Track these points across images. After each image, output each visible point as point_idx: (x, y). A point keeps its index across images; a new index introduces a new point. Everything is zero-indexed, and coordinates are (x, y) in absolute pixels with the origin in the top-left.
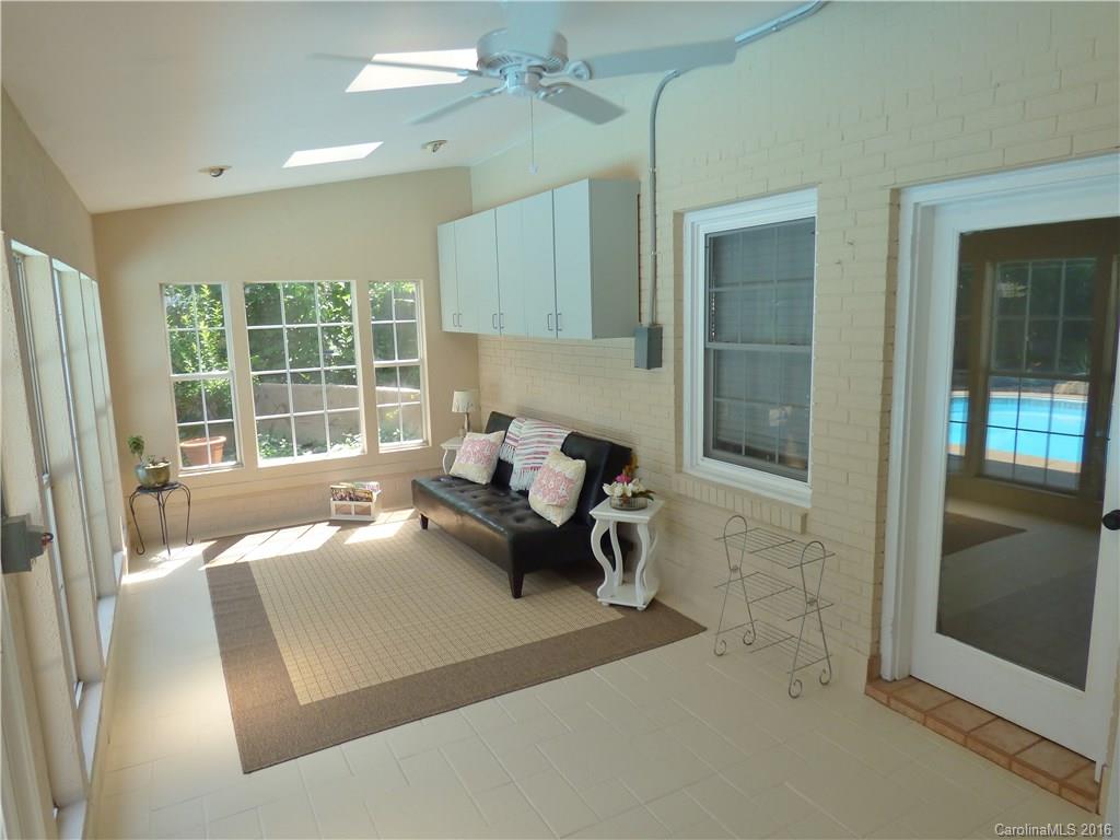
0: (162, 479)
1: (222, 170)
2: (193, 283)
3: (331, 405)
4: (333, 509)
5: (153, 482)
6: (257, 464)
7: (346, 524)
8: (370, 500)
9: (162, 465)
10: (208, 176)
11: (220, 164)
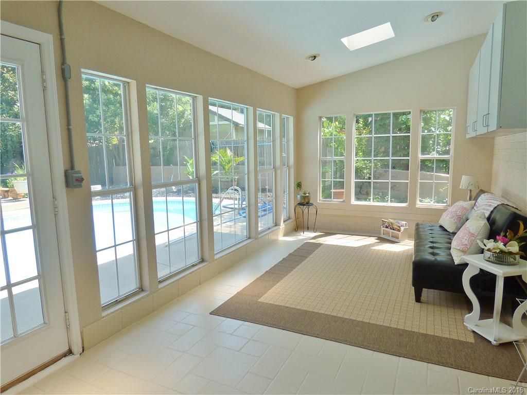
0: (307, 201)
1: (315, 57)
2: (334, 116)
3: (393, 178)
4: (382, 231)
5: (303, 201)
6: (350, 202)
7: (382, 240)
8: (399, 230)
9: (307, 195)
10: (309, 61)
11: (313, 53)
